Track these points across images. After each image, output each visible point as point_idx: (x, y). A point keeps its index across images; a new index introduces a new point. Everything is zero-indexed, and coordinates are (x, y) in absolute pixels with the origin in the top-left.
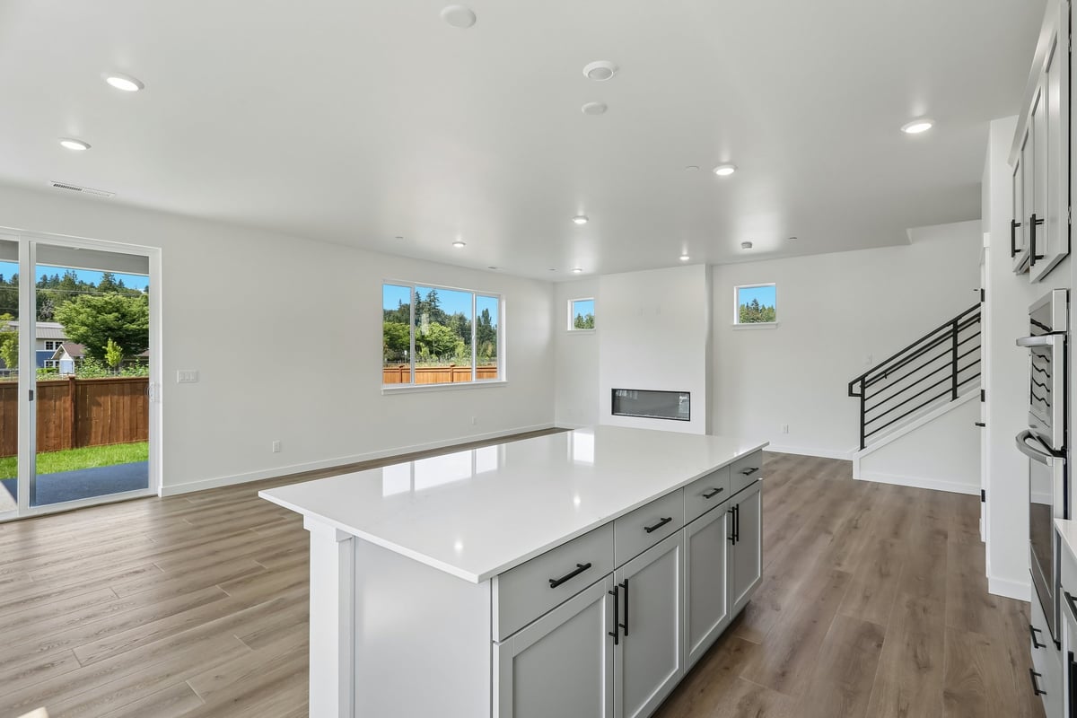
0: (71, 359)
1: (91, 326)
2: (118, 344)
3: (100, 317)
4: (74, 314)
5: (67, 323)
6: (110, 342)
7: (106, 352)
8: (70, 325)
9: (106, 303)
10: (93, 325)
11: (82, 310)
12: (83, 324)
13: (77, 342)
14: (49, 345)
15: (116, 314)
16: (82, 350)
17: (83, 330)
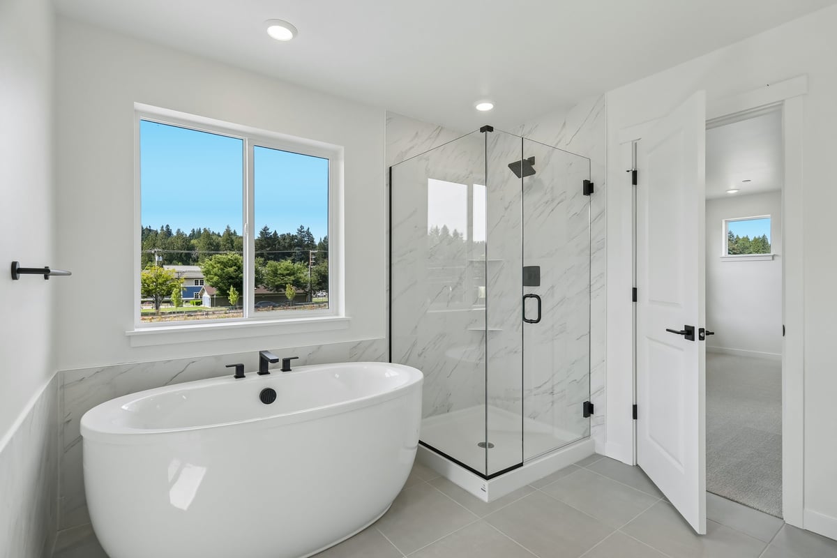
0: (209, 297)
1: (220, 276)
2: (237, 290)
3: (226, 270)
4: (211, 268)
5: (207, 274)
6: (232, 288)
7: (229, 295)
8: (209, 276)
9: (229, 260)
10: (221, 275)
11: (215, 266)
12: (216, 275)
13: (212, 286)
14: (196, 283)
15: (235, 267)
16: (215, 291)
17: (216, 278)
